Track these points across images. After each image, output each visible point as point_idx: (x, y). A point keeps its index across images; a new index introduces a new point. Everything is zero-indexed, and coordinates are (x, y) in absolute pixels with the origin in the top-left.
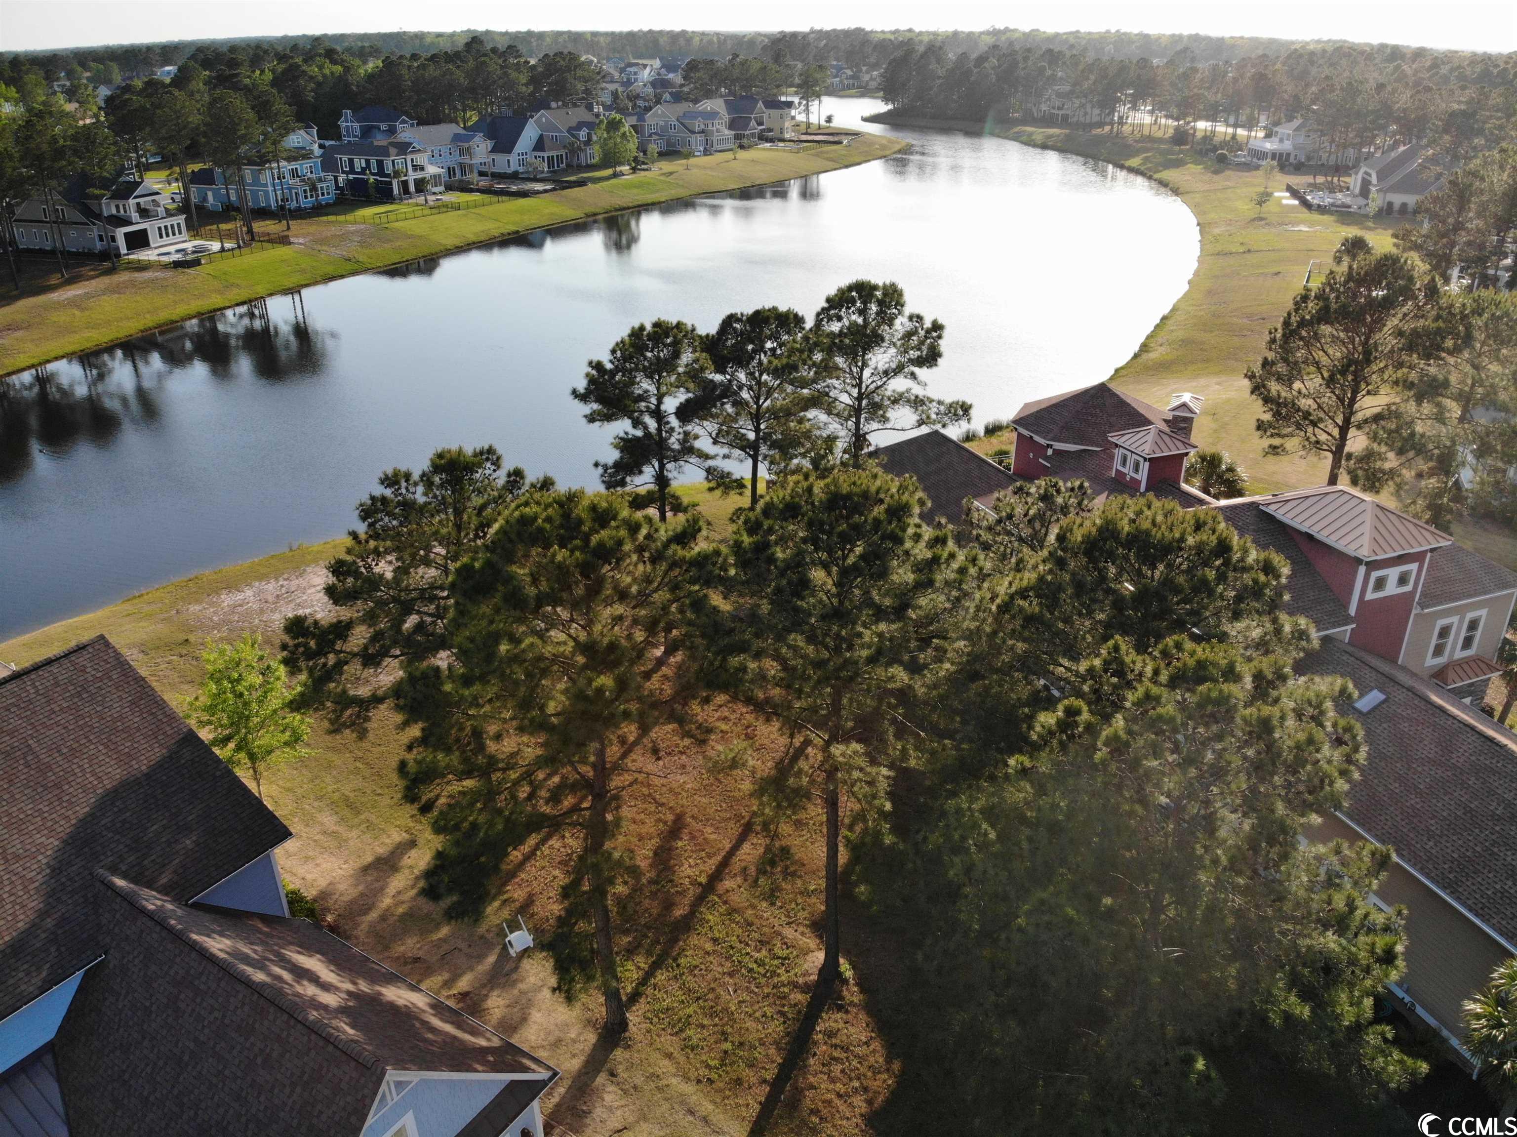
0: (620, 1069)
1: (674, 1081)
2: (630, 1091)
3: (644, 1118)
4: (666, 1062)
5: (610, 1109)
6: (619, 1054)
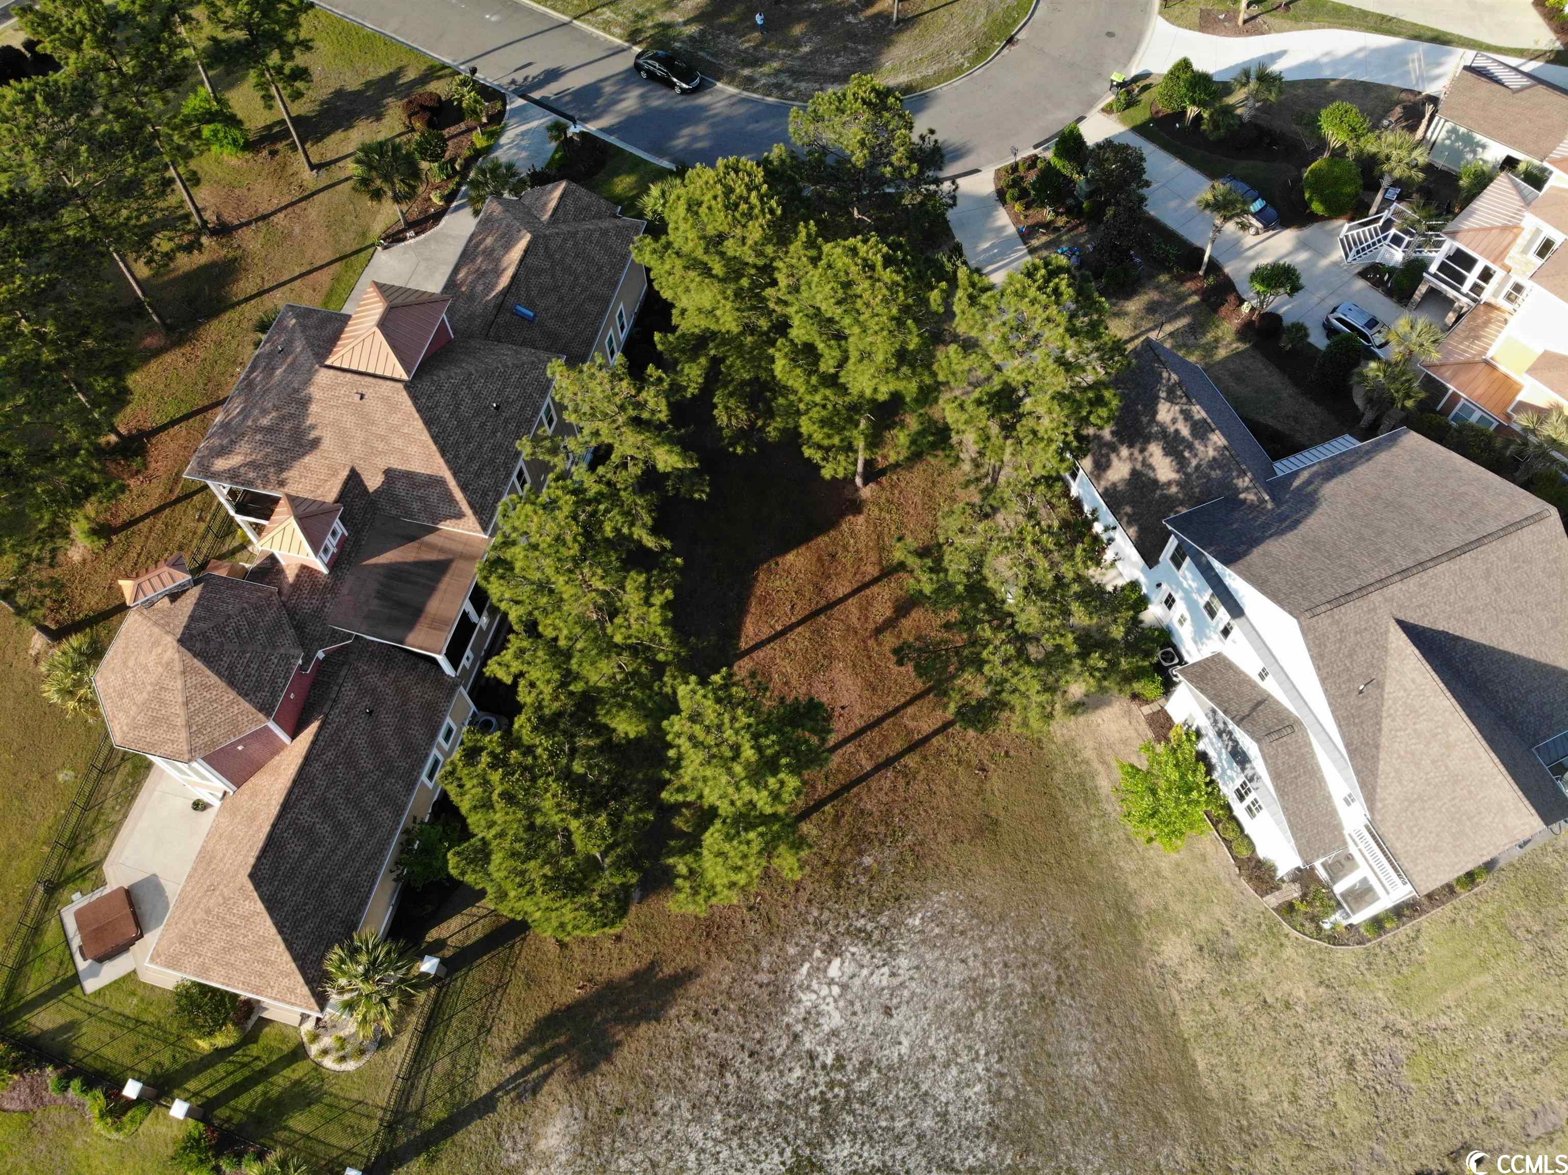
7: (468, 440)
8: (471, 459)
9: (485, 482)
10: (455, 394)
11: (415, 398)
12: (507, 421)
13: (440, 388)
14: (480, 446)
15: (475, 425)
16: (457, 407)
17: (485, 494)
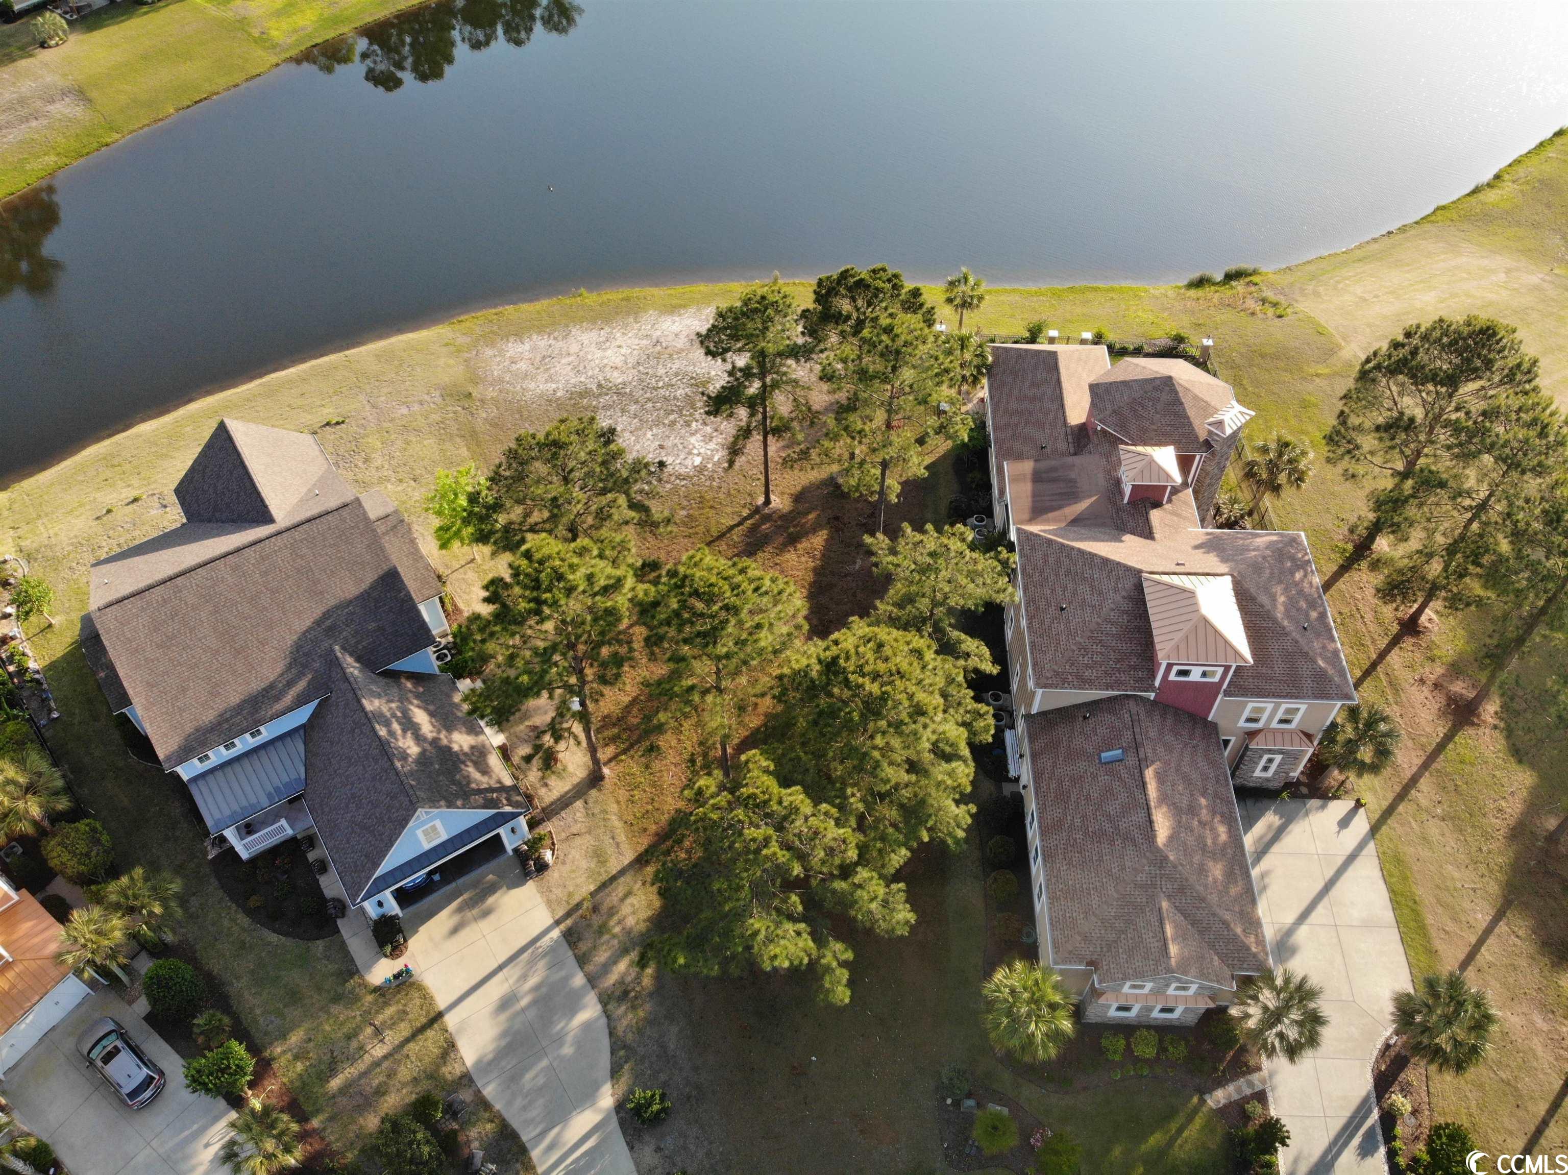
0: (590, 801)
1: (614, 818)
2: (590, 815)
3: (589, 832)
4: (615, 806)
5: (576, 821)
6: (593, 793)
7: (1068, 572)
8: (1058, 562)
9: (1039, 555)
10: (1100, 593)
11: (1128, 569)
12: (1048, 604)
13: (1116, 590)
14: (1057, 574)
15: (1070, 586)
16: (1092, 587)
17: (1033, 548)
